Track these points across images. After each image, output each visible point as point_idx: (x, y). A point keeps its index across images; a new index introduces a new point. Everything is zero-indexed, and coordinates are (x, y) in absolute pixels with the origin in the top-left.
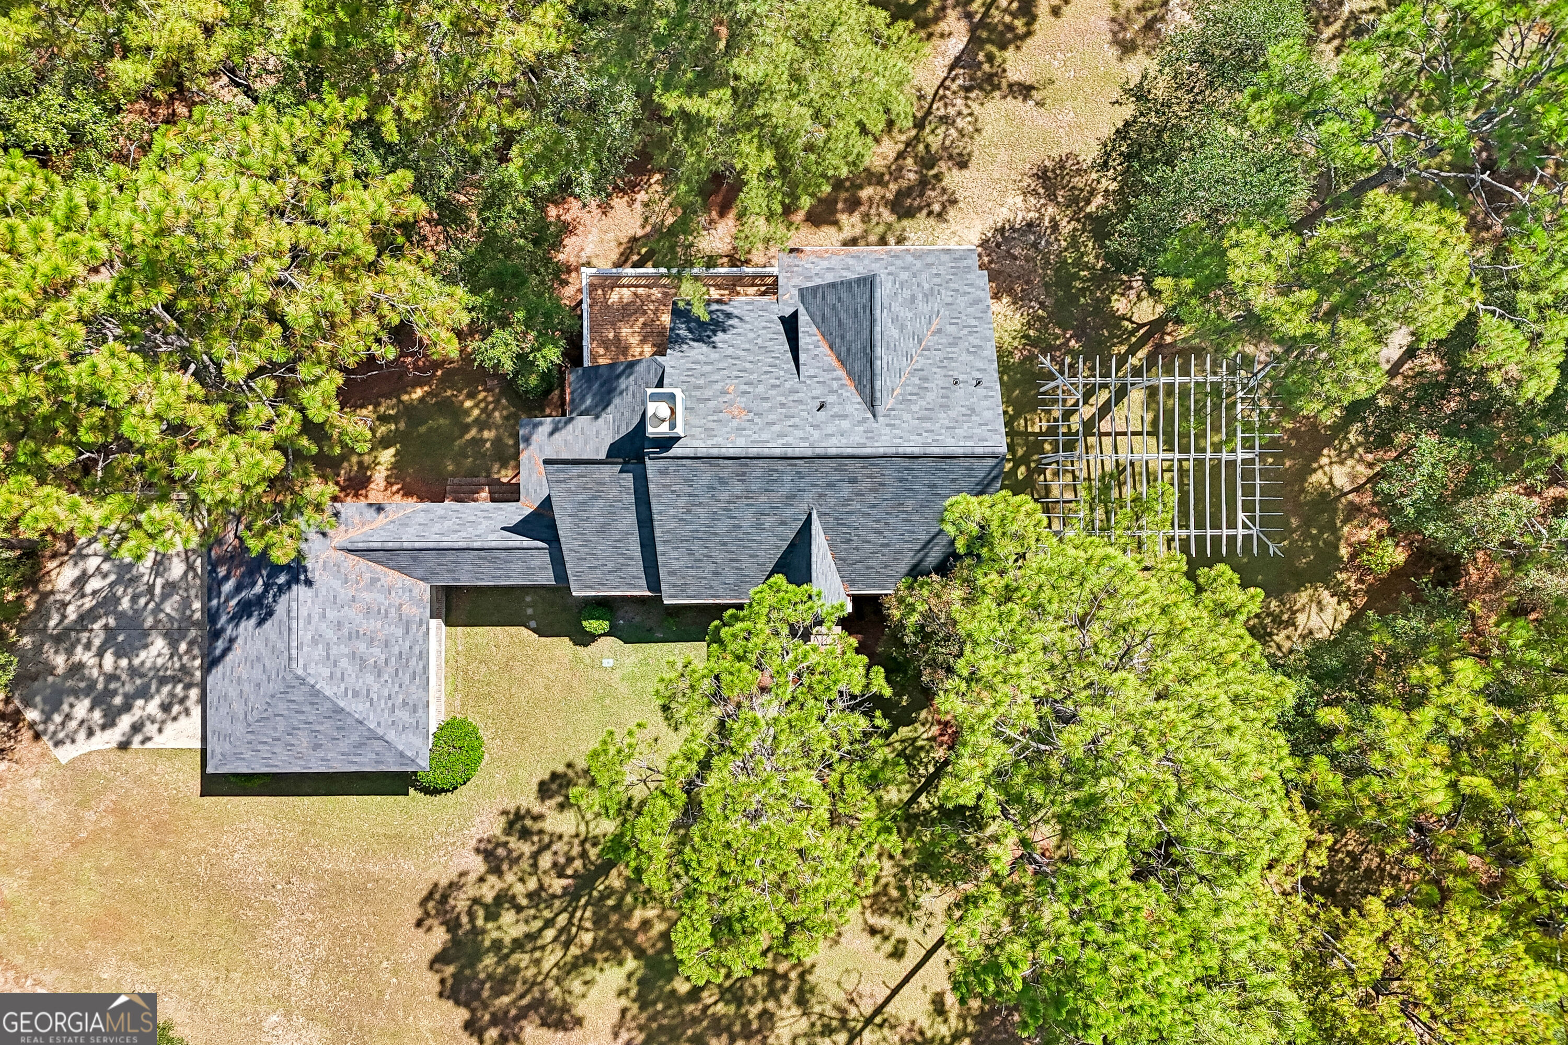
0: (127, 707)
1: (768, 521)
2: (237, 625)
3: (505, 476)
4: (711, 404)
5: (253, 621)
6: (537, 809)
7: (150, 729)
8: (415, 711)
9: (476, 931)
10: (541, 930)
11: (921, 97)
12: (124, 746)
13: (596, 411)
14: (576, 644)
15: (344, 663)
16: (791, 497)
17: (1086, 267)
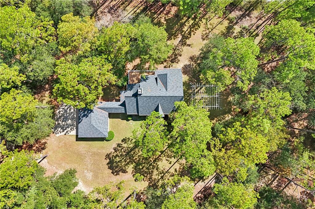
0: (66, 129)
1: (153, 105)
2: (83, 118)
3: (117, 98)
4: (146, 89)
5: (85, 117)
6: (121, 143)
7: (69, 132)
8: (106, 129)
9: (113, 160)
10: (122, 160)
11: (175, 46)
12: (65, 134)
13: (131, 90)
14: (127, 121)
15: (97, 123)
16: (156, 102)
17: (197, 70)
